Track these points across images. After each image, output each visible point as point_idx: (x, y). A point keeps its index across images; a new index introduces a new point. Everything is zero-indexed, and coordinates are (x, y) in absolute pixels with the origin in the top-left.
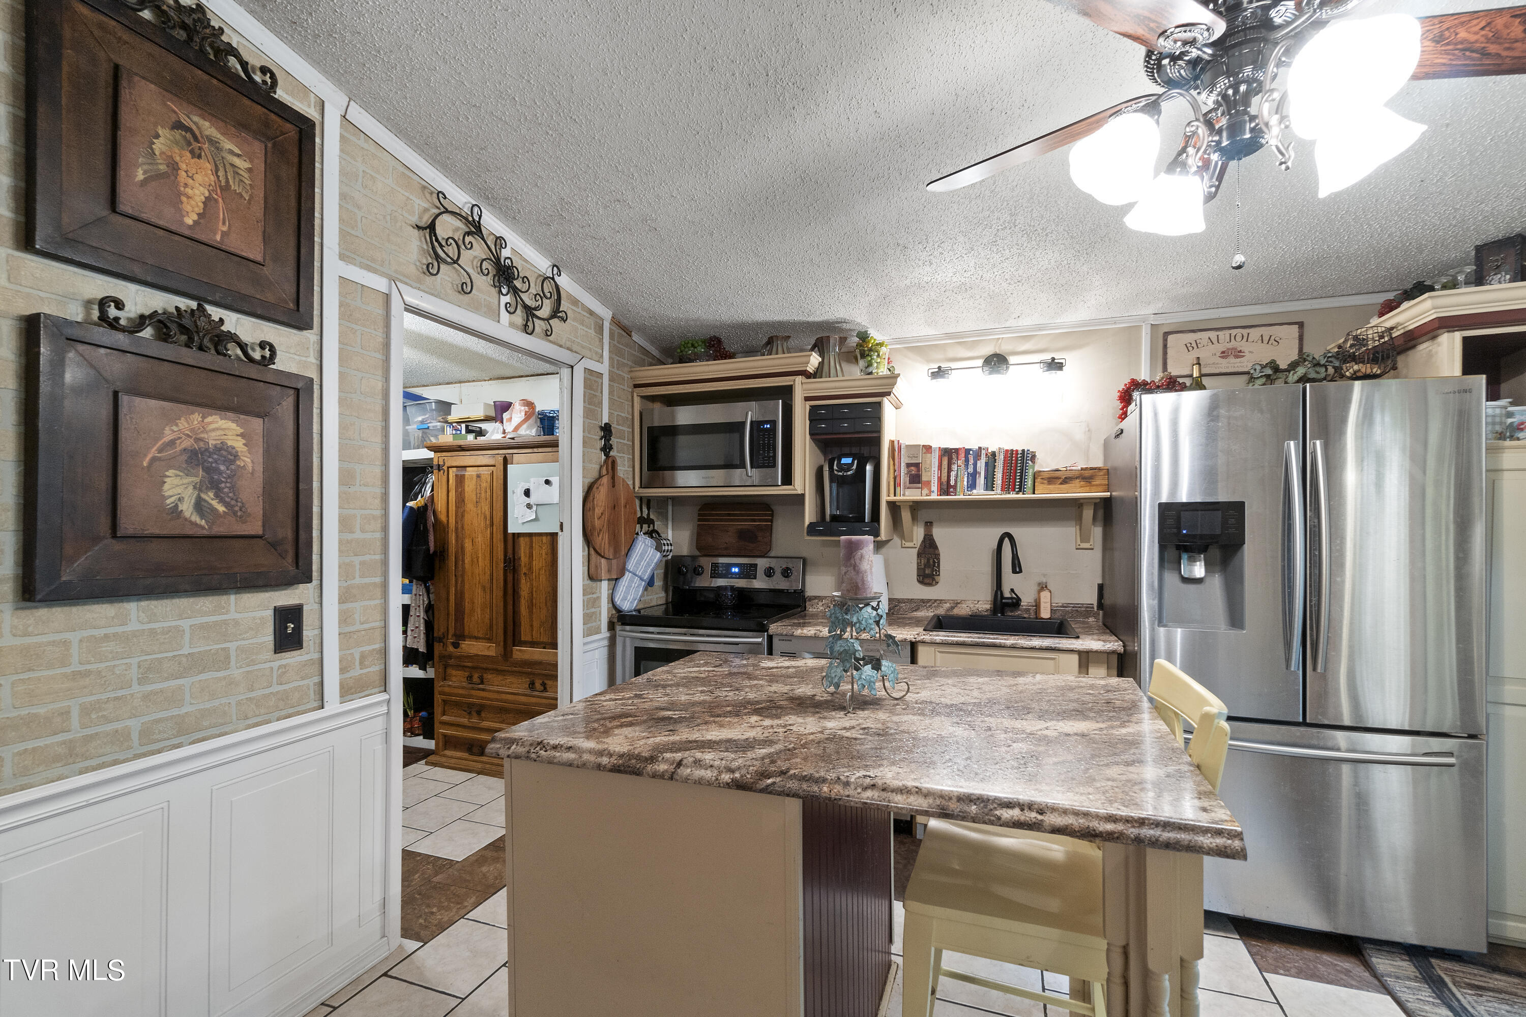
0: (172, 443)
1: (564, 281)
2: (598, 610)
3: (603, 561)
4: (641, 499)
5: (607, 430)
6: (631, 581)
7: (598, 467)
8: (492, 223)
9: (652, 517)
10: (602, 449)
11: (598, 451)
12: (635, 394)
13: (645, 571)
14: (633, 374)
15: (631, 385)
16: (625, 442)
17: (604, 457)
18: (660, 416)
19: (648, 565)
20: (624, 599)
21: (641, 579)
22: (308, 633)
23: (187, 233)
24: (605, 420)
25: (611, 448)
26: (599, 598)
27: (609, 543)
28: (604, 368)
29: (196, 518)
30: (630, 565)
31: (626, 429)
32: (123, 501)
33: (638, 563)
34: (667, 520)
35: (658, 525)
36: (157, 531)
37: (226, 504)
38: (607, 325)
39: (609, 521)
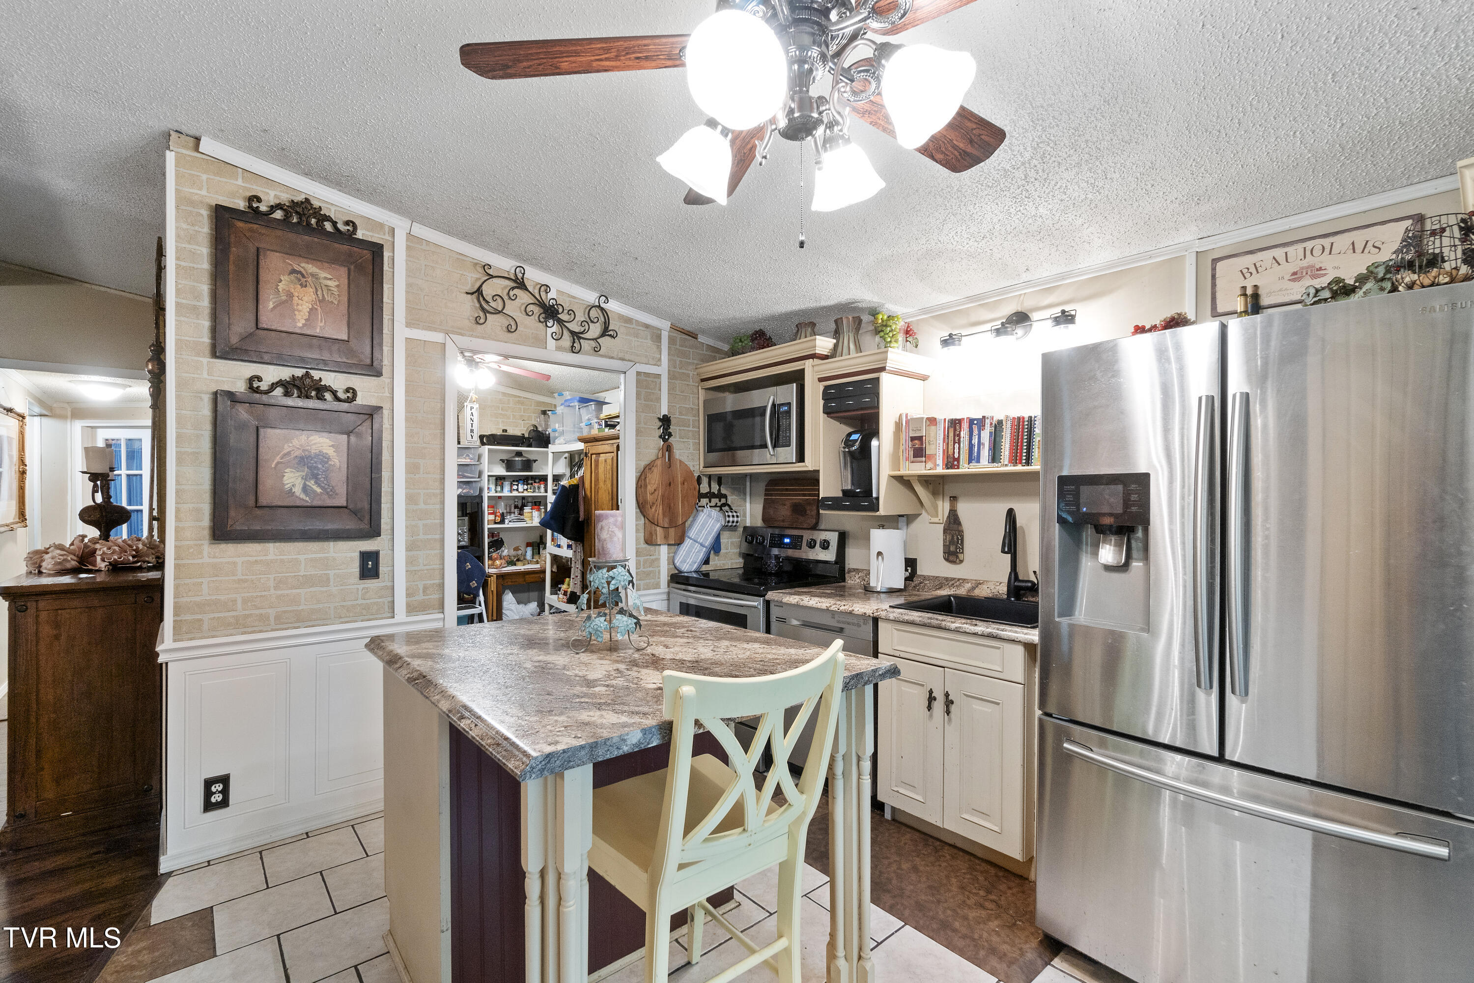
0: (289, 453)
1: (613, 306)
2: (657, 570)
3: (658, 529)
4: (710, 477)
5: (666, 421)
6: (692, 546)
7: (657, 451)
8: (534, 276)
9: (723, 491)
10: (660, 437)
11: (657, 438)
12: (700, 388)
13: (706, 539)
14: (701, 370)
15: (698, 379)
16: (691, 429)
17: (662, 443)
18: (730, 403)
19: (709, 533)
20: (684, 561)
21: (702, 545)
22: (383, 569)
23: (299, 331)
24: (664, 411)
25: (670, 435)
26: (658, 559)
27: (664, 514)
28: (663, 370)
29: (303, 496)
30: (692, 533)
31: (691, 418)
32: (260, 487)
33: (700, 531)
34: (745, 494)
35: (731, 499)
36: (280, 504)
37: (322, 488)
38: (665, 336)
39: (663, 496)
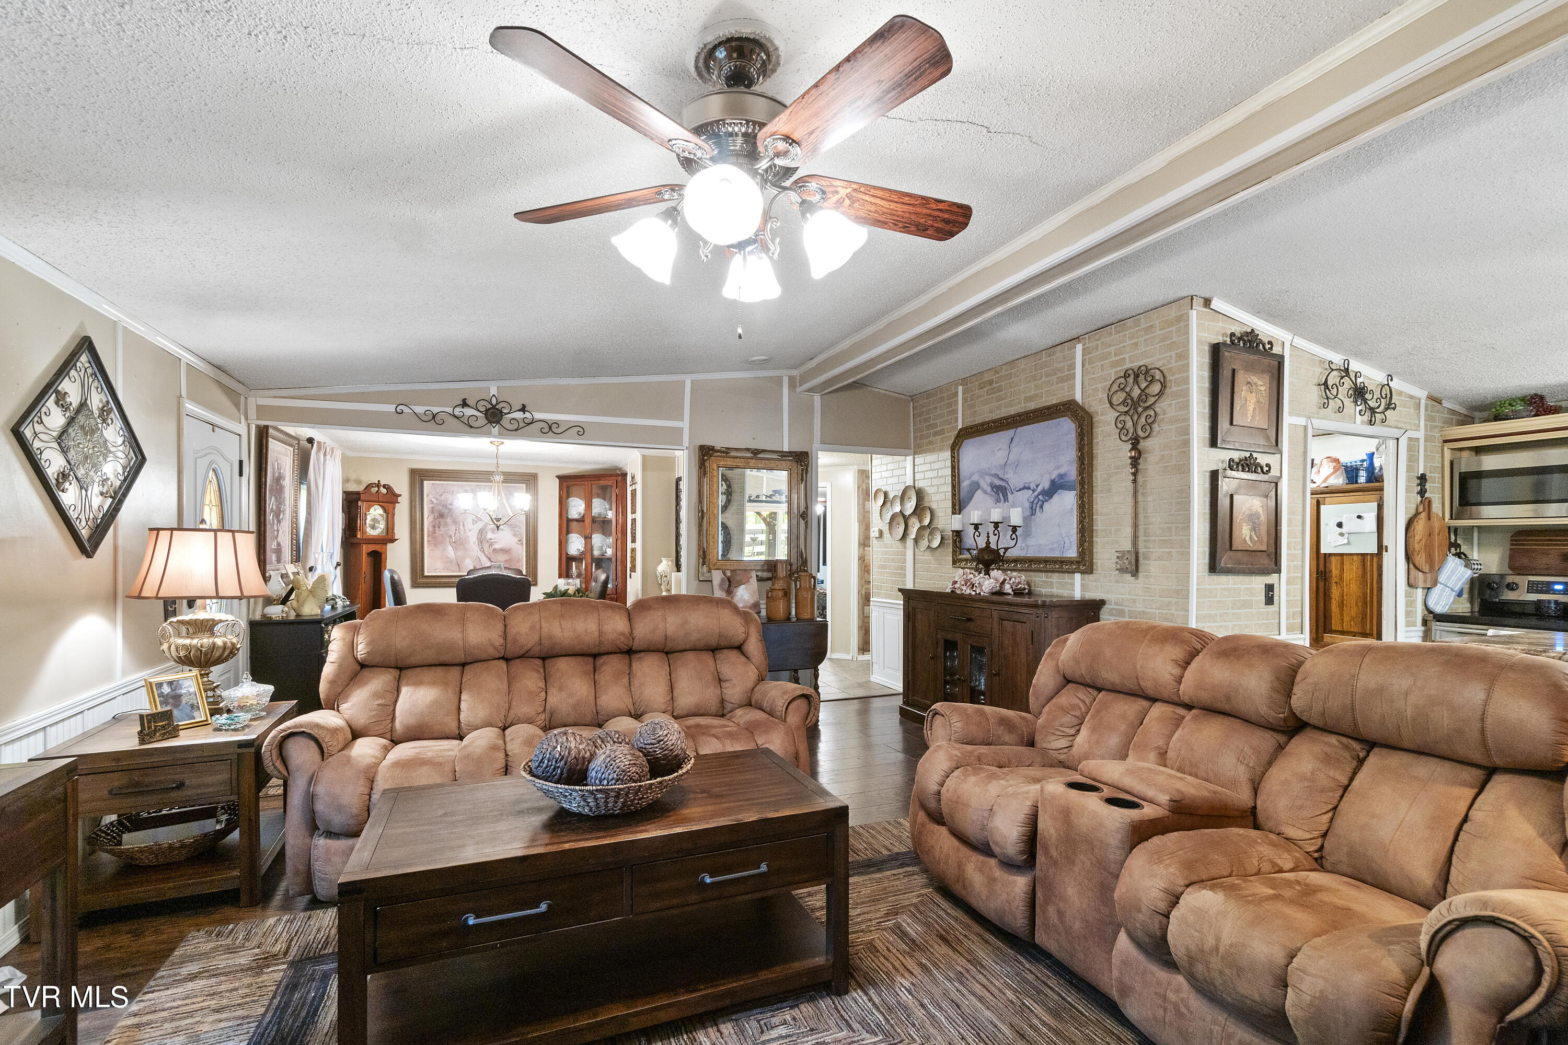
0: (1244, 513)
1: (1395, 384)
2: (1414, 609)
3: (1420, 574)
4: (1449, 528)
5: (1423, 479)
6: (1443, 591)
7: (1415, 506)
8: (1354, 366)
9: (1459, 542)
10: (1418, 493)
11: (1416, 495)
12: (1445, 448)
13: (1456, 584)
14: (1444, 433)
15: (1441, 441)
16: (1436, 485)
17: (1420, 499)
18: (1468, 463)
19: (1459, 579)
20: (1437, 603)
21: (1452, 590)
22: (1276, 598)
23: (1249, 425)
24: (1421, 471)
25: (1426, 491)
26: (1415, 601)
27: (1426, 562)
28: (1420, 434)
29: (1249, 543)
30: (1442, 578)
31: (1437, 475)
32: (1234, 536)
33: (1449, 577)
34: (1472, 544)
35: (1464, 549)
36: (1240, 548)
37: (1258, 538)
38: (1423, 402)
39: (1425, 545)
